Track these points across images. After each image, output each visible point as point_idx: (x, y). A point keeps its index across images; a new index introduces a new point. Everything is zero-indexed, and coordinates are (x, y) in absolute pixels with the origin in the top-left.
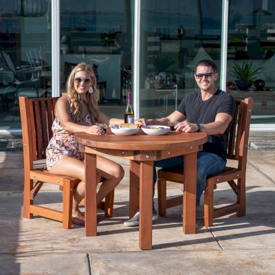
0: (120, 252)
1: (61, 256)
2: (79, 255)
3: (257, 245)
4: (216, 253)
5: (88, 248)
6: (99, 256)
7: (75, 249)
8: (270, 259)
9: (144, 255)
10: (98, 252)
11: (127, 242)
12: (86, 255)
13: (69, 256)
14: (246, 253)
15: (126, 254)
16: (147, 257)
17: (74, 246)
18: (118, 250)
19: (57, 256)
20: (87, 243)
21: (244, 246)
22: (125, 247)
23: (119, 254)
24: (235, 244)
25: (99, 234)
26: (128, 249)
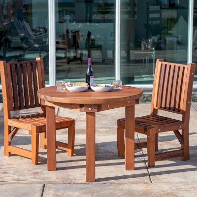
0: (70, 183)
1: (23, 185)
2: (37, 185)
3: (180, 180)
4: (145, 185)
5: (46, 180)
6: (53, 186)
7: (36, 180)
8: (187, 191)
9: (88, 186)
10: (53, 183)
11: (78, 175)
12: (42, 185)
13: (29, 186)
14: (169, 186)
15: (74, 185)
16: (90, 188)
17: (35, 178)
18: (69, 182)
19: (20, 185)
20: (47, 176)
21: (170, 180)
22: (75, 180)
23: (69, 185)
24: (163, 178)
25: (57, 169)
26: (76, 182)
